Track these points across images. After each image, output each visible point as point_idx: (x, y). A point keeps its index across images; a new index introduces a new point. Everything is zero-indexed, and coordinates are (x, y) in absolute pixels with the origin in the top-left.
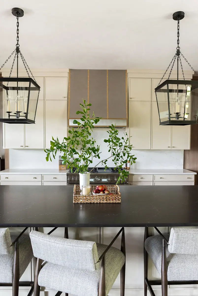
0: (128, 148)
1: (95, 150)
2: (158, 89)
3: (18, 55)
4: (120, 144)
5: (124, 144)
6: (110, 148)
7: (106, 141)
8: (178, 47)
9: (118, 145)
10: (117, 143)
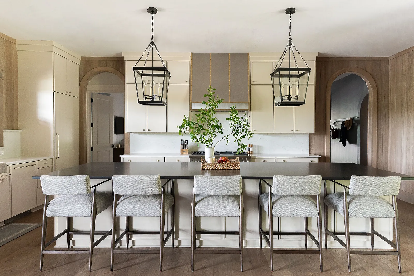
0: (246, 126)
1: (218, 127)
2: (273, 75)
3: (153, 47)
4: (240, 123)
5: (243, 123)
6: (231, 125)
7: (227, 119)
8: (290, 38)
9: (238, 123)
10: (237, 122)
